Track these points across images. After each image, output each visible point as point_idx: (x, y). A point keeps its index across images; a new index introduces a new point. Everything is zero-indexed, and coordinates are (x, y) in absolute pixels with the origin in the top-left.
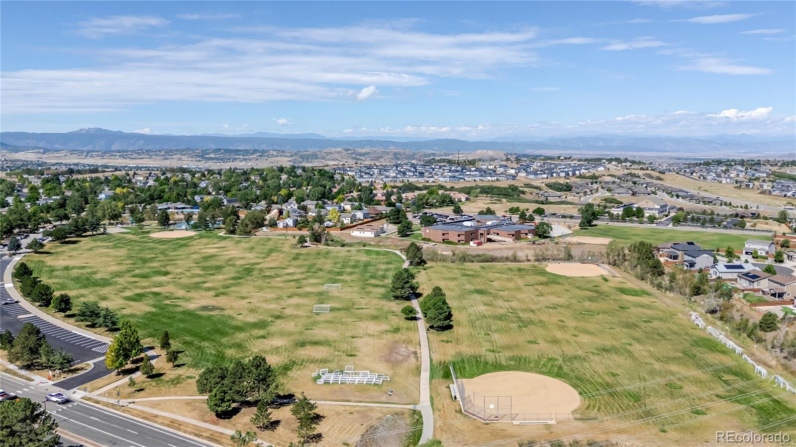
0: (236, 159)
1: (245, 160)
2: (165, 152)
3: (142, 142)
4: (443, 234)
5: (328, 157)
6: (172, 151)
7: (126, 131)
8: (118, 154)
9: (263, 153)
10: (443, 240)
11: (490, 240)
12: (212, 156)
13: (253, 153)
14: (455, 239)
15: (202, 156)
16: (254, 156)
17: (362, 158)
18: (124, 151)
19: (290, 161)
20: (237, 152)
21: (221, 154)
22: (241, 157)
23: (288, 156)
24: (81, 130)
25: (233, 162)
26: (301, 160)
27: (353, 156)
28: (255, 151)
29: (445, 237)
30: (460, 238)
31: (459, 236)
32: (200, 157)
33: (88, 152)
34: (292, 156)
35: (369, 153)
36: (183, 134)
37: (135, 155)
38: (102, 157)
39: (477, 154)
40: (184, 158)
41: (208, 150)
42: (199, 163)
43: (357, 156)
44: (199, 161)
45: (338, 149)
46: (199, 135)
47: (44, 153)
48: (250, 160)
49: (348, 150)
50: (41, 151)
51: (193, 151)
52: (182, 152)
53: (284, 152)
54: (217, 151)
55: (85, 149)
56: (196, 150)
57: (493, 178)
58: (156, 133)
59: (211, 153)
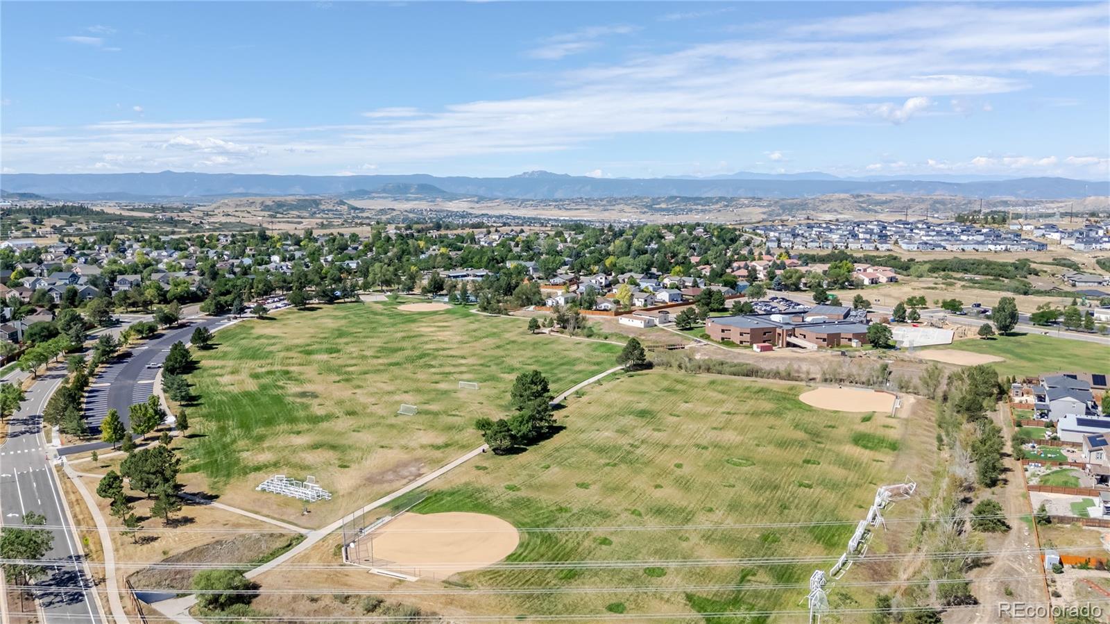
0: (691, 210)
1: (703, 211)
2: (607, 202)
3: (588, 188)
4: (723, 331)
5: (822, 208)
6: (616, 200)
7: (573, 174)
8: (554, 204)
9: (730, 202)
10: (723, 339)
11: (789, 344)
12: (663, 206)
13: (717, 202)
14: (736, 339)
15: (650, 207)
16: (717, 206)
17: (876, 208)
18: (561, 200)
19: (764, 213)
20: (696, 200)
21: (677, 203)
22: (700, 207)
23: (764, 207)
24: (524, 173)
25: (687, 214)
26: (781, 212)
27: (863, 205)
28: (721, 199)
29: (725, 335)
30: (743, 338)
31: (741, 334)
32: (647, 207)
33: (524, 201)
34: (769, 206)
35: (891, 201)
36: (639, 177)
37: (573, 206)
38: (536, 207)
39: (1087, 202)
40: (627, 209)
41: (659, 198)
42: (643, 216)
43: (868, 205)
44: (644, 213)
45: (842, 196)
46: (660, 177)
47: (477, 203)
48: (710, 211)
49: (858, 196)
50: (476, 199)
51: (641, 199)
52: (626, 201)
53: (760, 199)
54: (671, 199)
55: (521, 197)
56: (645, 198)
57: (999, 248)
58: (610, 176)
59: (663, 202)
